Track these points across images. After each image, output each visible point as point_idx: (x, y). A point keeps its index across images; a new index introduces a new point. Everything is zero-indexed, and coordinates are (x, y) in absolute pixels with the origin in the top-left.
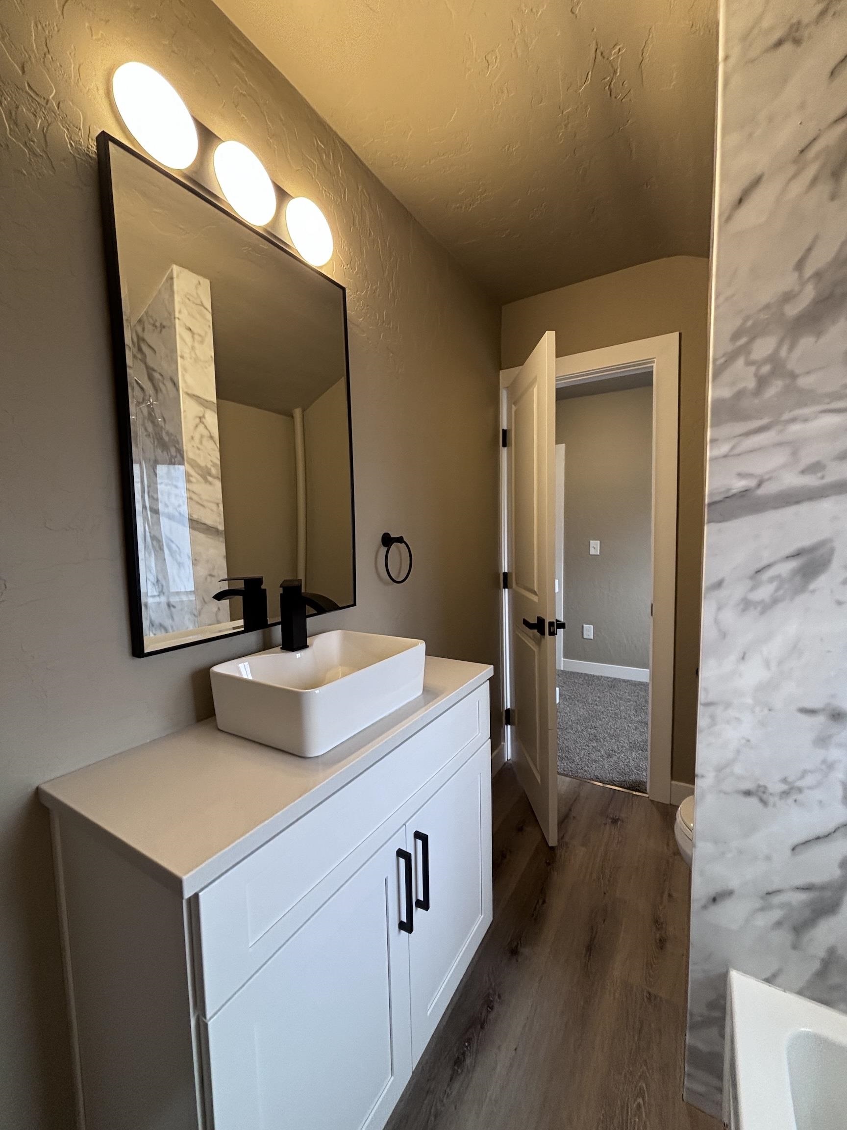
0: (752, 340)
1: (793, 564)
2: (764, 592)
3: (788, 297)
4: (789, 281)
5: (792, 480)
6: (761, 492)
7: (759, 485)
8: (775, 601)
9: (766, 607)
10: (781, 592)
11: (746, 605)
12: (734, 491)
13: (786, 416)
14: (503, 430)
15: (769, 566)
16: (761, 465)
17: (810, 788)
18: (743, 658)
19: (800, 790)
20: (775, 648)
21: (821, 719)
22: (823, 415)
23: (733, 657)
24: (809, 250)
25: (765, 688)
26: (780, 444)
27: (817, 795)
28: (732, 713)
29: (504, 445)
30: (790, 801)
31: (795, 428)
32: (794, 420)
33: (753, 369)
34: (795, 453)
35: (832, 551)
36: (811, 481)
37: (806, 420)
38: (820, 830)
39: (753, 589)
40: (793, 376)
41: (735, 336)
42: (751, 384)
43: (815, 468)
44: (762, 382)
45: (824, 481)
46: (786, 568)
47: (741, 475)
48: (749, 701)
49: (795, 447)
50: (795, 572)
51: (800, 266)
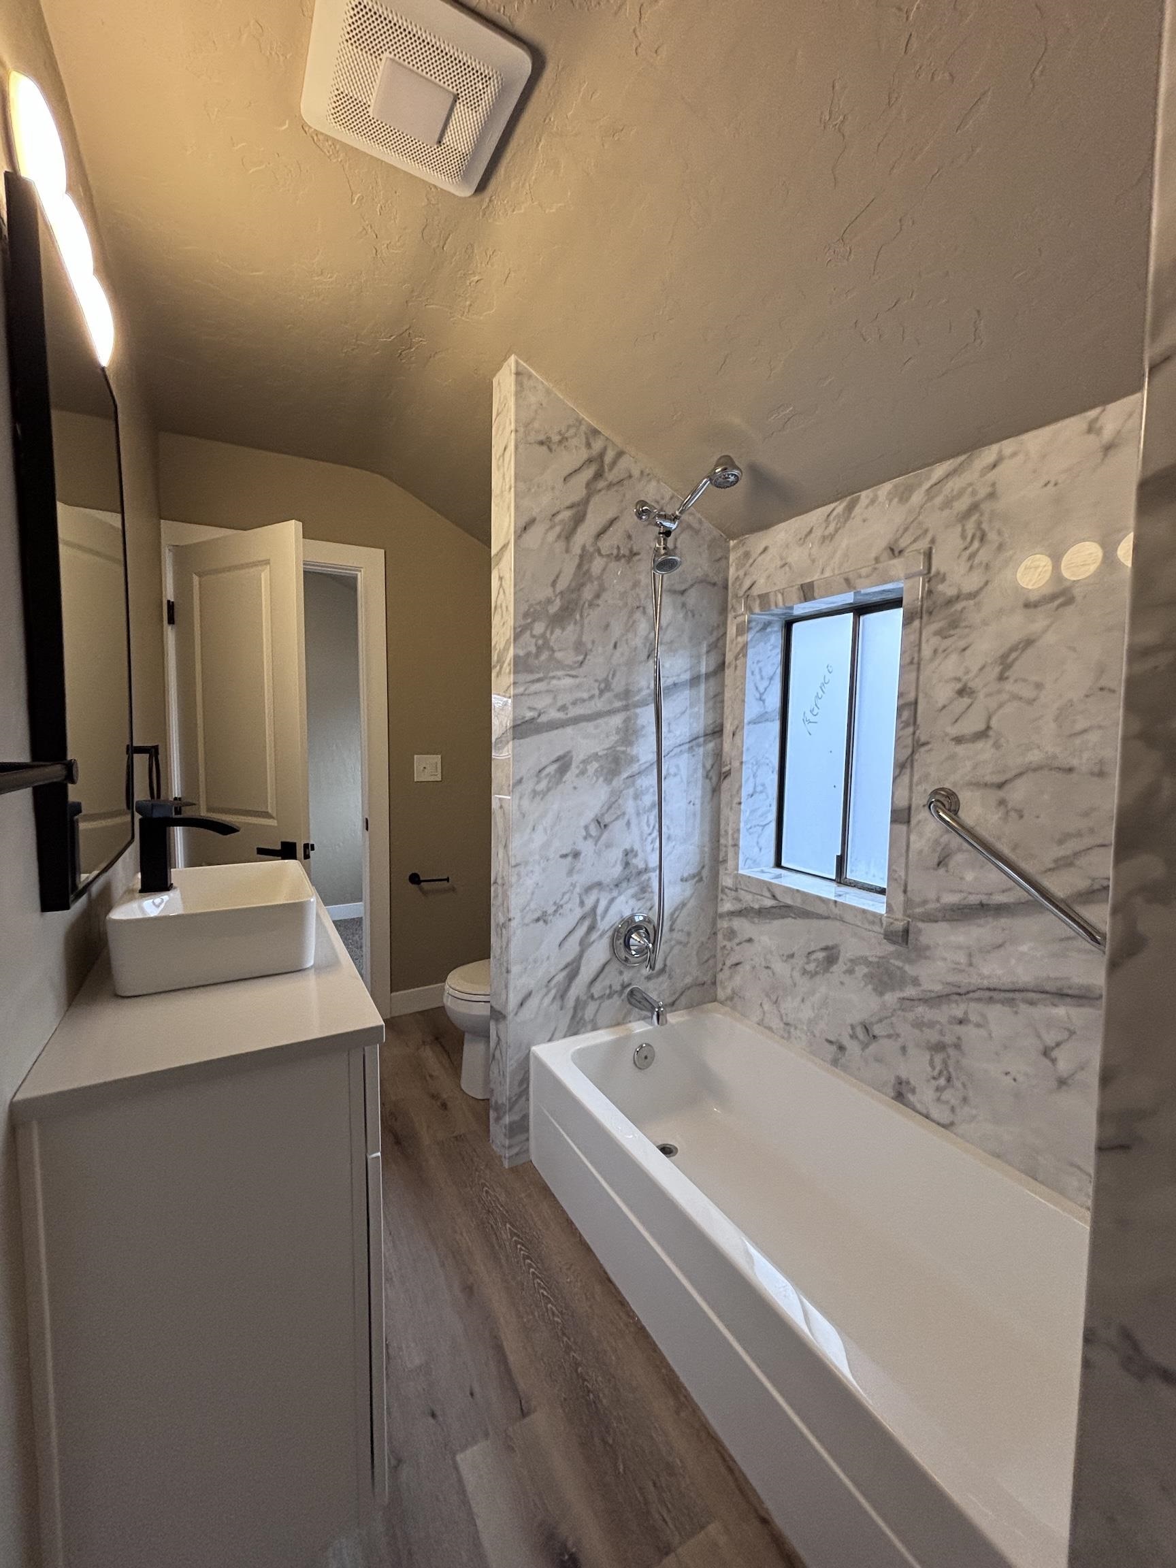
0: (534, 621)
1: (555, 766)
2: (543, 785)
3: (549, 601)
4: (549, 592)
5: (554, 714)
6: (539, 720)
7: (539, 715)
8: (549, 790)
9: (544, 794)
10: (550, 785)
11: (535, 793)
12: (527, 719)
13: (551, 674)
14: (169, 601)
15: (544, 768)
16: (542, 703)
17: (566, 903)
18: (534, 829)
19: (562, 906)
20: (548, 821)
21: (570, 859)
22: (568, 677)
23: (529, 830)
24: (557, 577)
25: (546, 845)
26: (548, 691)
27: (569, 906)
28: (530, 868)
29: (171, 621)
30: (558, 915)
31: (554, 682)
32: (554, 677)
33: (534, 640)
34: (555, 698)
35: (571, 758)
36: (561, 715)
37: (559, 678)
38: (570, 927)
39: (538, 782)
40: (553, 651)
41: (526, 615)
42: (533, 649)
43: (563, 708)
44: (539, 649)
45: (569, 716)
46: (552, 769)
47: (531, 709)
48: (537, 857)
49: (554, 693)
50: (556, 771)
51: (554, 584)
